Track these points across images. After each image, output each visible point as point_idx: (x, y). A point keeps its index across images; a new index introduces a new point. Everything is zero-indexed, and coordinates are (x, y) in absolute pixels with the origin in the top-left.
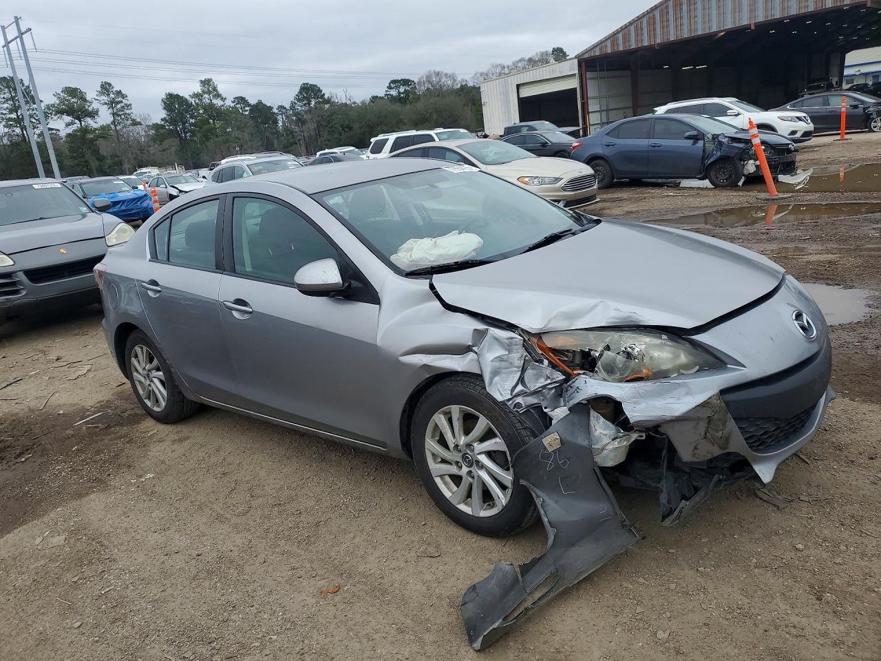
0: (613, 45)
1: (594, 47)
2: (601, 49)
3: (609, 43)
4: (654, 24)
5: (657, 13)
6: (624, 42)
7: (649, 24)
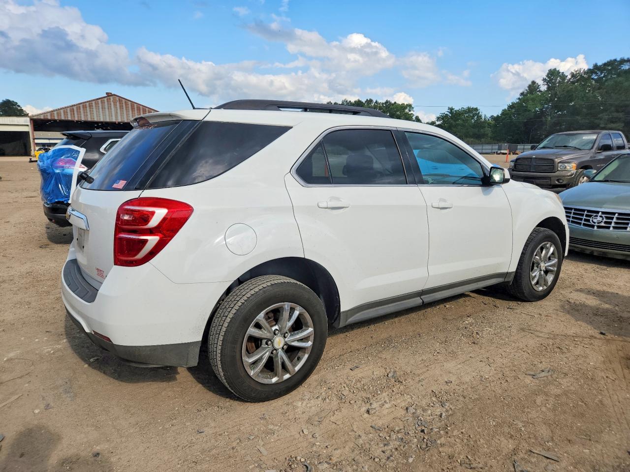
0: (51, 115)
1: (40, 114)
2: (44, 116)
3: (49, 114)
4: (73, 112)
5: (75, 108)
6: (58, 115)
7: (71, 111)
